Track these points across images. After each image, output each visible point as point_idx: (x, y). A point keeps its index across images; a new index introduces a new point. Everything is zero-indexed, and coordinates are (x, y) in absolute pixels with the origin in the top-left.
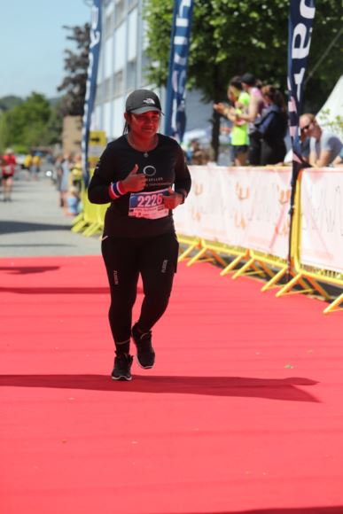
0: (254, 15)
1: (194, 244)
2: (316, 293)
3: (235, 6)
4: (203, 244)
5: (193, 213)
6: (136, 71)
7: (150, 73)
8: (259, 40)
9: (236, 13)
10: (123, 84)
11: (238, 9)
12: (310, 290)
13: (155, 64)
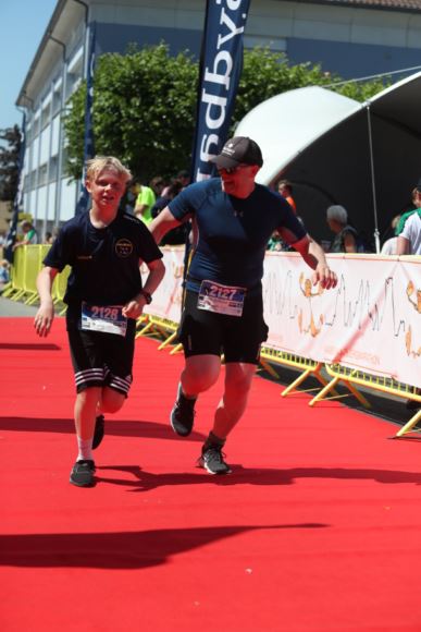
0: (157, 123)
3: (139, 116)
6: (58, 165)
7: (68, 167)
8: (159, 142)
9: (141, 121)
10: (47, 175)
11: (143, 117)
13: (73, 161)
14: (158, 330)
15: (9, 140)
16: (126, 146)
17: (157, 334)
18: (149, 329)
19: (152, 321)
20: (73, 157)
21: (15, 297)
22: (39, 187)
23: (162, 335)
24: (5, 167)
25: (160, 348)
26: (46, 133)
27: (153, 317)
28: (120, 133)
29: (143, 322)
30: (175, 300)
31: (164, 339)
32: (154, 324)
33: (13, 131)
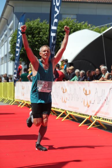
0: (37, 43)
1: (23, 102)
2: (54, 114)
3: (31, 41)
4: (25, 102)
5: (22, 94)
6: (7, 57)
7: (10, 58)
9: (32, 43)
10: (3, 61)
11: (32, 41)
12: (52, 113)
22: (1, 65)
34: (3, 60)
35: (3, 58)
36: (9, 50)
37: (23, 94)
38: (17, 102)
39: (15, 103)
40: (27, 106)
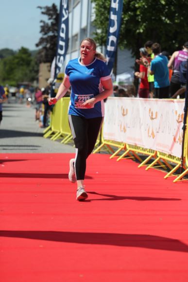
1: (122, 147)
4: (127, 147)
7: (95, 36)
13: (99, 31)
14: (164, 164)
15: (49, 15)
16: (140, 20)
17: (164, 166)
18: (157, 162)
19: (159, 156)
20: (99, 28)
21: (54, 138)
22: (72, 52)
23: (167, 167)
24: (45, 36)
25: (165, 177)
26: (77, 10)
27: (161, 153)
28: (135, 9)
29: (153, 157)
30: (177, 140)
31: (169, 170)
32: (160, 158)
33: (51, 8)
34: (76, 40)
35: (76, 35)
36: (93, 18)
37: (123, 127)
38: (108, 146)
39: (102, 150)
40: (133, 157)
